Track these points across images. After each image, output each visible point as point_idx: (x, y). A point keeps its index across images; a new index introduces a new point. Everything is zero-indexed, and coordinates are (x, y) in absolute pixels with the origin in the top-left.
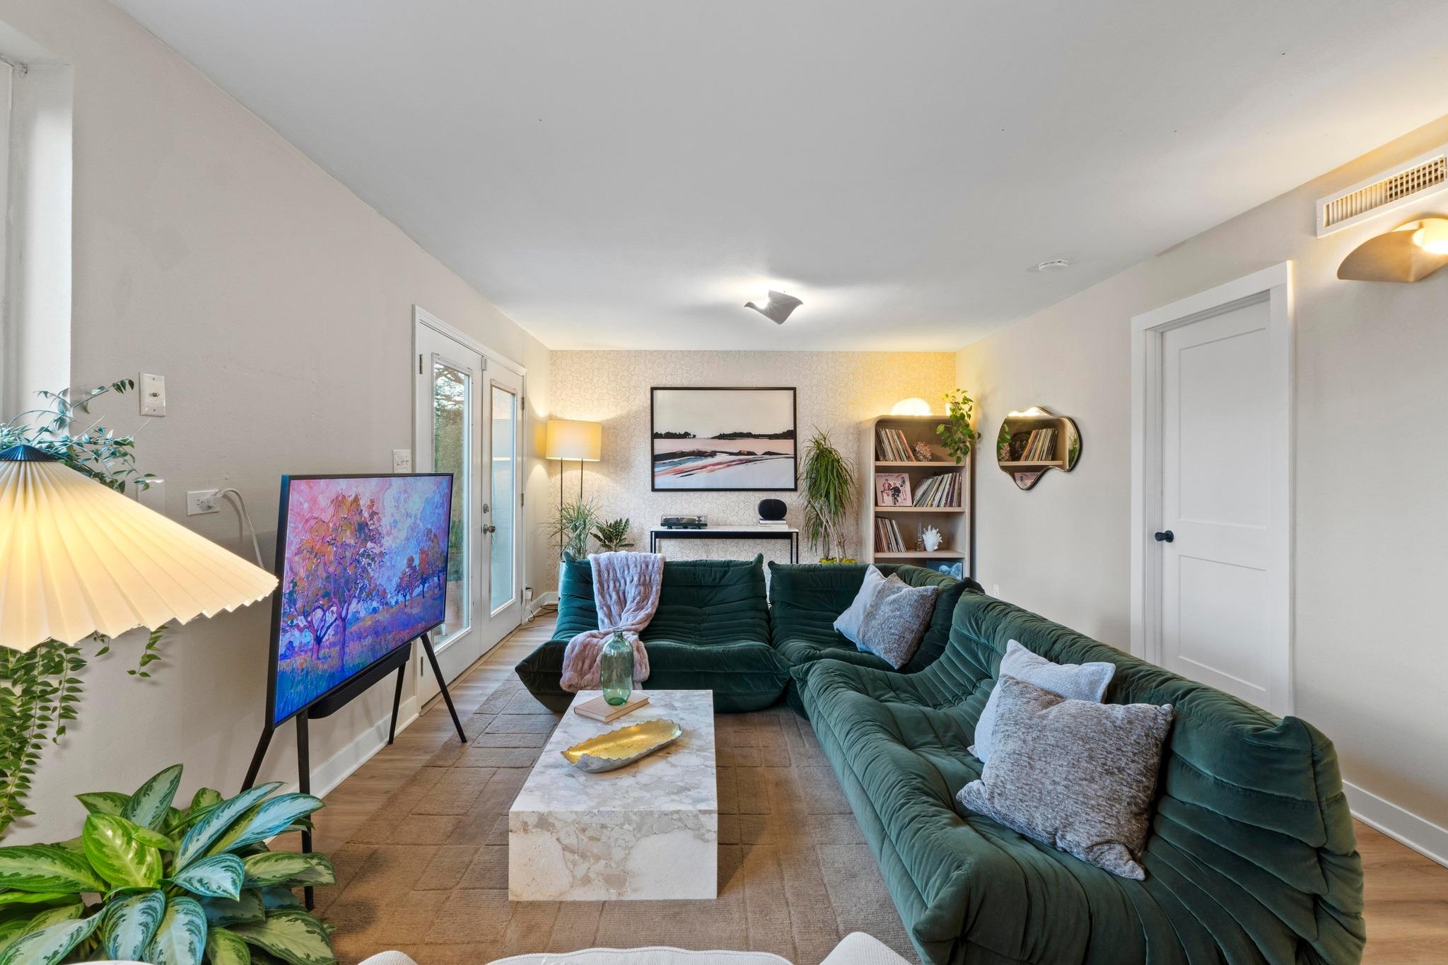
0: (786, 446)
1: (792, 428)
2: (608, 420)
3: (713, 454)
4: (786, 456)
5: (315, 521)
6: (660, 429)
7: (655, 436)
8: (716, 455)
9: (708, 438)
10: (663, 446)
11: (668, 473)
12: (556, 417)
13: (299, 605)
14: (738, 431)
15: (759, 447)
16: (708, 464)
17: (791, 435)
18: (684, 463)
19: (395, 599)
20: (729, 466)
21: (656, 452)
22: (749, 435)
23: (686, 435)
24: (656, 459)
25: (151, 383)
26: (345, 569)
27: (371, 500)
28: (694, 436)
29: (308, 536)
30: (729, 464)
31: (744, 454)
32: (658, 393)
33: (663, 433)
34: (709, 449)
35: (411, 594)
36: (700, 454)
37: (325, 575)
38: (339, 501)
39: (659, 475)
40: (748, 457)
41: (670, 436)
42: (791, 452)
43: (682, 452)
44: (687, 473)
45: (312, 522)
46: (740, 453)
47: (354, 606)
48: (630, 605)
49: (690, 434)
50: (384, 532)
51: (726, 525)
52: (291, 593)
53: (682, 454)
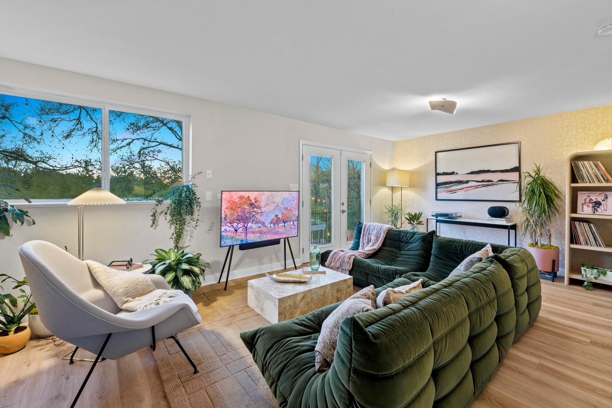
0: (514, 176)
1: (517, 165)
2: (417, 169)
3: (467, 182)
4: (514, 182)
5: (232, 202)
6: (439, 171)
7: (437, 174)
8: (469, 182)
9: (465, 174)
10: (441, 179)
11: (443, 192)
12: (396, 169)
13: (228, 220)
14: (482, 169)
15: (495, 177)
16: (465, 187)
17: (517, 169)
18: (452, 187)
19: (270, 225)
20: (476, 188)
21: (438, 182)
22: (489, 171)
23: (453, 173)
24: (438, 185)
25: (209, 172)
26: (245, 214)
27: (255, 198)
28: (457, 173)
29: (230, 205)
30: (476, 187)
31: (485, 182)
32: (439, 154)
33: (441, 173)
34: (465, 179)
35: (278, 225)
36: (460, 182)
37: (237, 215)
38: (241, 198)
39: (439, 193)
40: (489, 183)
41: (445, 174)
42: (517, 179)
43: (451, 182)
44: (454, 192)
45: (231, 202)
46: (483, 181)
47: (250, 224)
48: (370, 244)
49: (455, 173)
50: (262, 206)
51: (474, 219)
52: (225, 218)
53: (451, 183)
